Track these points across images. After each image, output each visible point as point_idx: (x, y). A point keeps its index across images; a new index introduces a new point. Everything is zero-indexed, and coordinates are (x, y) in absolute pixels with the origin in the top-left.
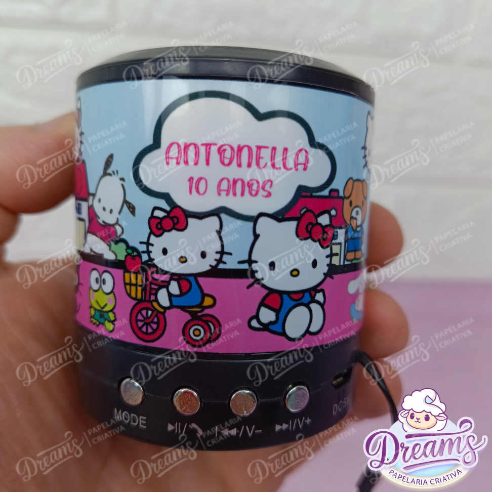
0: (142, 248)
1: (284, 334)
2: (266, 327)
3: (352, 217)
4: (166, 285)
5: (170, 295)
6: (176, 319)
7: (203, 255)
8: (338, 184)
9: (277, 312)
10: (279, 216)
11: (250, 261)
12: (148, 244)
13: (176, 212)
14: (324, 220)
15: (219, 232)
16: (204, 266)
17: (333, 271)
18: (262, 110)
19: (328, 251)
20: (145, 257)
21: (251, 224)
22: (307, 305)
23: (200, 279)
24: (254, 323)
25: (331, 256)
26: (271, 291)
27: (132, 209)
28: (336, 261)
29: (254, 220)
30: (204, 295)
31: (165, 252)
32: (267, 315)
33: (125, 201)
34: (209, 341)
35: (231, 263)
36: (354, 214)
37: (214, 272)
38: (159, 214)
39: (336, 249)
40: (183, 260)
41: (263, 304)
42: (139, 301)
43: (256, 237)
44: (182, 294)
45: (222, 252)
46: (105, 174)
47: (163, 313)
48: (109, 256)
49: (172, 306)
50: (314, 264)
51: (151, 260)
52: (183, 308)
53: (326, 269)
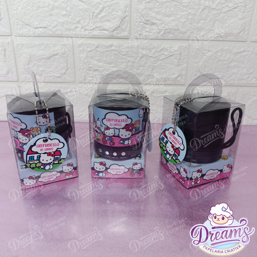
0: (104, 132)
1: (124, 144)
2: (121, 143)
3: (136, 126)
4: (107, 137)
5: (108, 139)
6: (109, 142)
7: (112, 134)
8: (133, 122)
9: (123, 141)
10: (123, 128)
11: (119, 135)
12: (104, 131)
13: (108, 128)
14: (130, 128)
15: (114, 131)
16: (112, 135)
17: (132, 135)
18: (120, 114)
19: (131, 132)
20: (104, 133)
21: (119, 130)
22: (128, 140)
23: (112, 137)
24: (120, 143)
25: (132, 133)
26: (122, 138)
27: (102, 126)
28: (133, 133)
29: (119, 129)
30: (112, 139)
31: (107, 133)
32: (122, 142)
33: (101, 125)
34: (113, 145)
35: (116, 135)
36: (137, 126)
37: (114, 136)
38: (106, 127)
39: (133, 132)
40: (109, 134)
41: (121, 140)
42: (103, 139)
43: (120, 131)
44: (109, 138)
45: (115, 133)
46: (98, 120)
47: (107, 141)
48: (99, 132)
49: (108, 140)
50: (129, 134)
51: (105, 134)
52: (109, 140)
53: (131, 135)
